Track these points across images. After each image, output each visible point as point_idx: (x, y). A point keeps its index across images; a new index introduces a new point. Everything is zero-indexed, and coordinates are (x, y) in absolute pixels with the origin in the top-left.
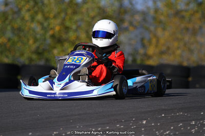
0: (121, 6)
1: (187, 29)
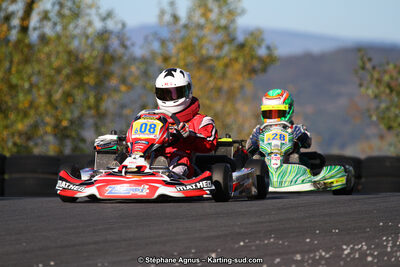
0: (106, 49)
1: (219, 90)
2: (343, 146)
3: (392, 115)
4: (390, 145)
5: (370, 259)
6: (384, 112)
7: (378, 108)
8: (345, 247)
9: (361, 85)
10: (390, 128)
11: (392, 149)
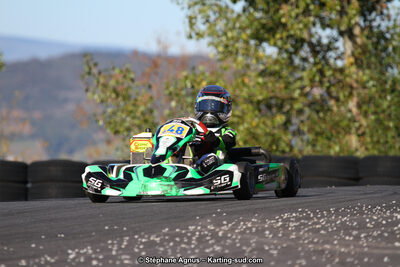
2: (71, 151)
3: (118, 119)
4: (117, 149)
5: (95, 263)
6: (110, 117)
7: (104, 112)
8: (70, 251)
9: (87, 90)
10: (117, 132)
11: (119, 153)
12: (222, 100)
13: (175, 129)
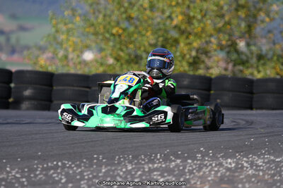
12: (165, 59)
13: (128, 79)
